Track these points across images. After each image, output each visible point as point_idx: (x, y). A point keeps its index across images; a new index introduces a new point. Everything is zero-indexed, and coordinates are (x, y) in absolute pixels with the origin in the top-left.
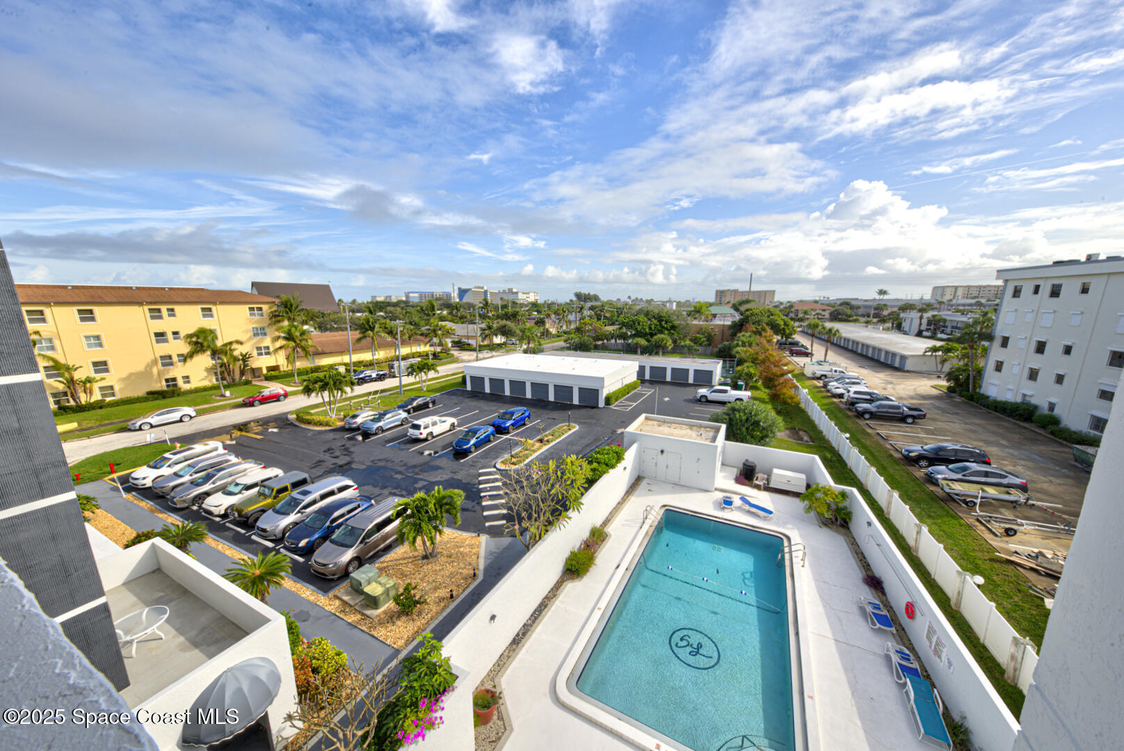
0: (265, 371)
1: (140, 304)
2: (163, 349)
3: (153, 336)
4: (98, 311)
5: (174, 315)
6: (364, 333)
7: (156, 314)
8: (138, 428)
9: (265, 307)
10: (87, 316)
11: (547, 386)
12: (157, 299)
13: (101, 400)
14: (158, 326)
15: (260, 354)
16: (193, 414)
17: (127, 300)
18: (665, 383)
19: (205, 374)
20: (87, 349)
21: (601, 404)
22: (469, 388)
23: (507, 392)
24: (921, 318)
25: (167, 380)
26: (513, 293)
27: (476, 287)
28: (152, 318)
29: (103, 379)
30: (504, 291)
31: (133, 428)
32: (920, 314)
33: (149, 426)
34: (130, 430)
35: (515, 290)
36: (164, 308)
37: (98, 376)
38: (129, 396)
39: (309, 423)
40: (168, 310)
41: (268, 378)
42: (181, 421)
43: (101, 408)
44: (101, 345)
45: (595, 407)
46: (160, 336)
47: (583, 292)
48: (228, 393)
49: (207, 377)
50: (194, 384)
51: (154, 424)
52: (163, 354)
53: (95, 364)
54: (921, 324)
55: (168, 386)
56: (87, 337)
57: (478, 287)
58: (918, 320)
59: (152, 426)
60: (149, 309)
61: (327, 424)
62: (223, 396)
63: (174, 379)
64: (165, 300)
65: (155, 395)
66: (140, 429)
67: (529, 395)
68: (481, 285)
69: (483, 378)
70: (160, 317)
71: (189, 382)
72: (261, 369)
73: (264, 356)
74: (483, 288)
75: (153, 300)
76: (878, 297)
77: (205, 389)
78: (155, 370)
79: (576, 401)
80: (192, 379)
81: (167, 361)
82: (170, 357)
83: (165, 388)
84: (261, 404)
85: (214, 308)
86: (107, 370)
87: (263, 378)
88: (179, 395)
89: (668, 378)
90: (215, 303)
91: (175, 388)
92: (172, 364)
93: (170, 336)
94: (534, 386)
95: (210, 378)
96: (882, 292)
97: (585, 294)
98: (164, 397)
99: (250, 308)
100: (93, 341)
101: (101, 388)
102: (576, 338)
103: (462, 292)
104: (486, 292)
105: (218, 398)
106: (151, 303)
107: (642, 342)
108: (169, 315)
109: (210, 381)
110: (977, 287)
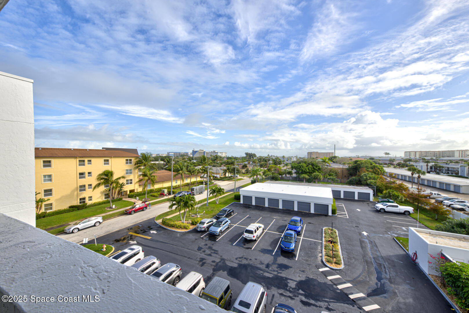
0: (128, 193)
1: (75, 157)
2: (82, 182)
3: (78, 174)
4: (54, 161)
5: (91, 164)
6: (178, 172)
7: (82, 163)
8: (71, 232)
9: (133, 159)
10: (47, 164)
11: (278, 200)
12: (84, 155)
13: (45, 212)
14: (82, 169)
15: (127, 184)
16: (101, 221)
17: (69, 156)
18: (354, 201)
19: (100, 195)
20: (43, 183)
21: (330, 213)
22: (242, 202)
23: (267, 205)
24: (427, 165)
25: (80, 199)
26: (216, 153)
27: (200, 150)
28: (80, 165)
29: (49, 200)
30: (212, 152)
31: (68, 232)
32: (426, 164)
33: (77, 230)
34: (66, 233)
35: (216, 152)
36: (86, 160)
37: (46, 198)
38: (59, 209)
39: (173, 226)
40: (88, 161)
41: (130, 197)
42: (95, 226)
43: (44, 217)
44: (51, 180)
45: (327, 215)
46: (82, 175)
47: (249, 152)
48: (114, 206)
49: (100, 197)
50: (95, 200)
51: (80, 229)
52: (81, 184)
53: (46, 191)
54: (427, 169)
55: (80, 203)
56: (45, 176)
57: (201, 150)
58: (426, 167)
59: (79, 230)
60: (79, 160)
61: (185, 228)
62: (111, 208)
63: (84, 199)
64: (88, 155)
65: (73, 208)
66: (72, 232)
67: (281, 207)
68: (202, 149)
69: (251, 197)
70: (84, 165)
71: (91, 200)
72: (127, 191)
73: (129, 184)
74: (203, 150)
75: (82, 156)
76: (385, 156)
77: (100, 204)
78: (76, 193)
79: (312, 211)
80: (93, 198)
81: (82, 188)
82: (84, 186)
83: (79, 204)
84: (135, 213)
85: (110, 159)
86: (51, 195)
87: (127, 196)
88: (86, 207)
89: (342, 197)
90: (111, 157)
91: (84, 204)
92: (85, 190)
93: (87, 174)
94: (270, 200)
95: (102, 197)
96: (386, 154)
97: (250, 153)
98: (78, 210)
99: (126, 160)
100: (47, 178)
101: (46, 205)
102: (270, 174)
103: (194, 152)
104: (204, 152)
105: (109, 209)
106: (81, 157)
107: (307, 176)
108: (88, 164)
109: (102, 199)
110: (425, 152)
